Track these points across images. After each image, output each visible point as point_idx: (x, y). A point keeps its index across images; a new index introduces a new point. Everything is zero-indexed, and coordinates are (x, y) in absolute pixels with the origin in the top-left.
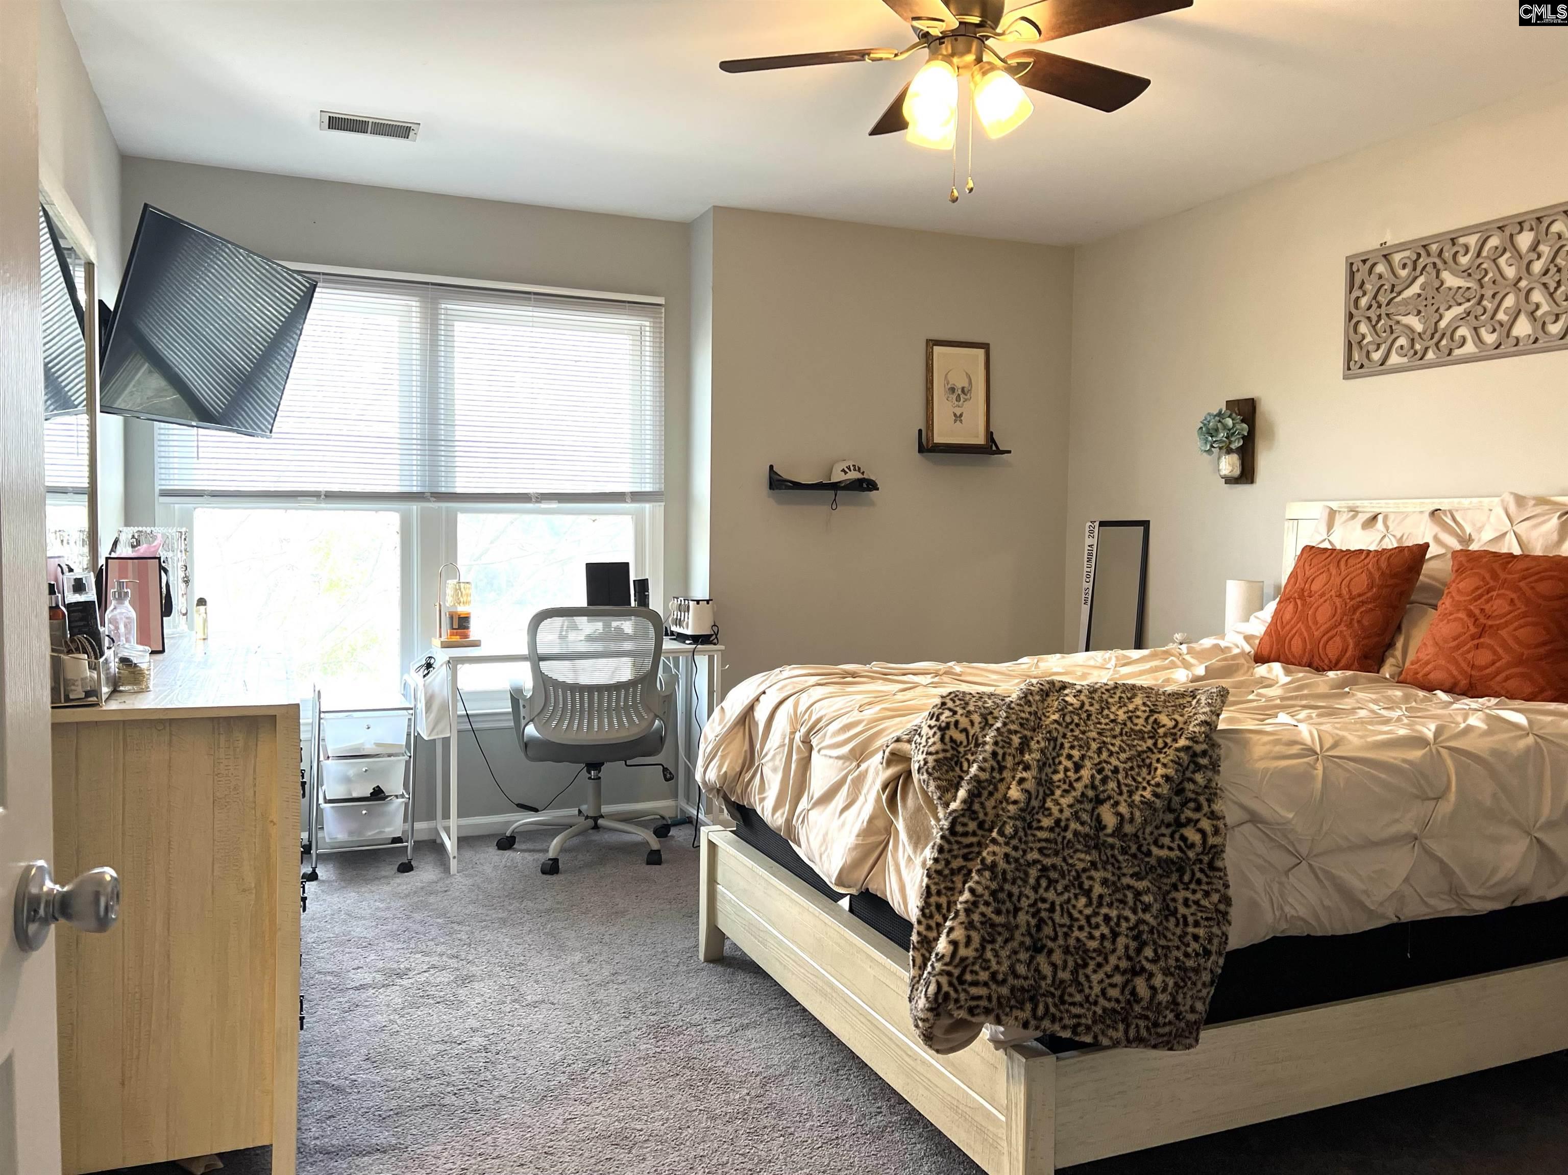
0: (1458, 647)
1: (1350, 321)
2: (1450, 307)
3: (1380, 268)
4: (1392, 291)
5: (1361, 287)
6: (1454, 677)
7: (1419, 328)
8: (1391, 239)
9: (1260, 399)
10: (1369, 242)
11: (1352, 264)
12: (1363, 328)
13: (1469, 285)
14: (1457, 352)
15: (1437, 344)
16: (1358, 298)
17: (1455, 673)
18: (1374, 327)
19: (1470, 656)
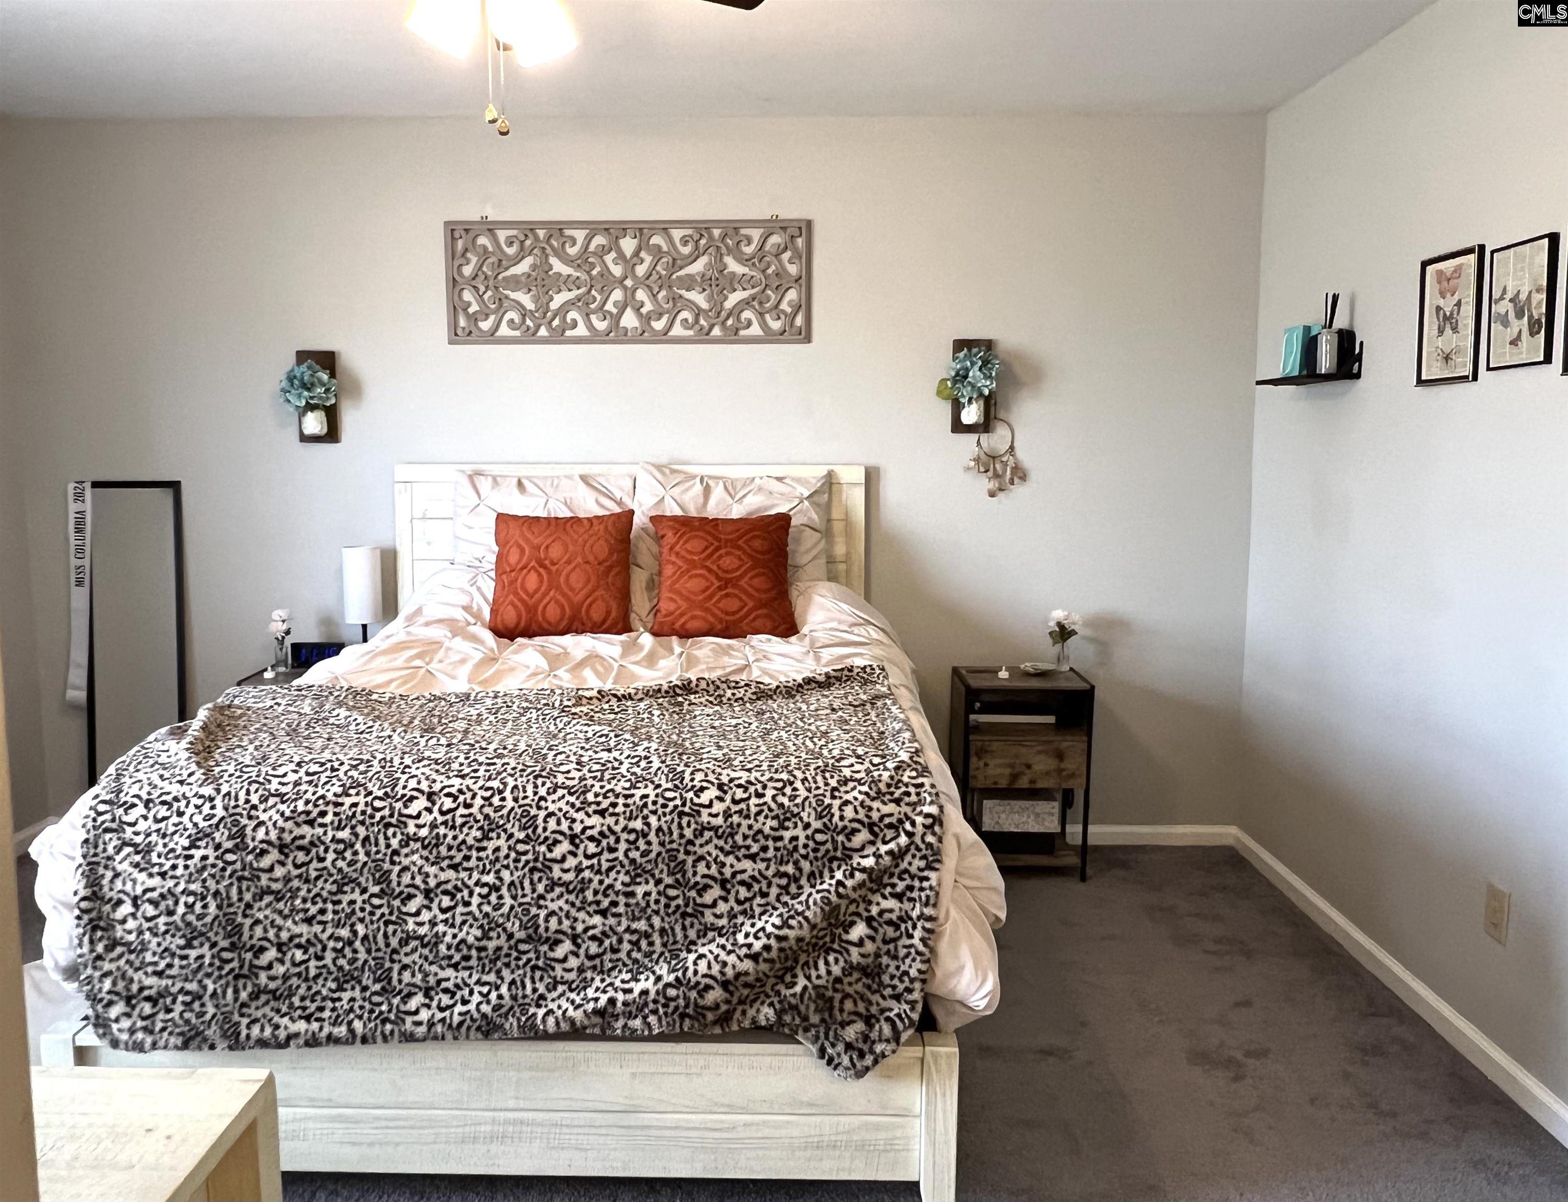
0: (710, 597)
1: (454, 287)
2: (560, 291)
3: (482, 240)
4: (499, 266)
5: (463, 255)
6: (711, 623)
7: (530, 306)
8: (493, 215)
9: (339, 353)
10: (470, 213)
11: (453, 230)
12: (467, 296)
13: (578, 274)
14: (568, 333)
15: (550, 323)
16: (461, 265)
17: (711, 619)
18: (481, 296)
19: (721, 605)
